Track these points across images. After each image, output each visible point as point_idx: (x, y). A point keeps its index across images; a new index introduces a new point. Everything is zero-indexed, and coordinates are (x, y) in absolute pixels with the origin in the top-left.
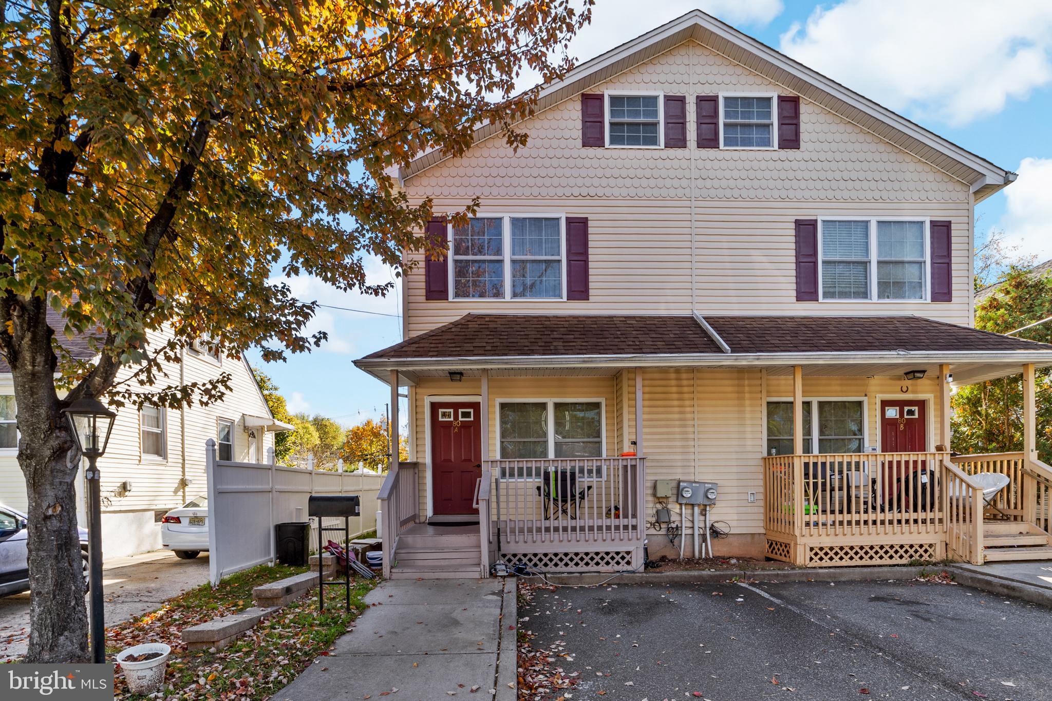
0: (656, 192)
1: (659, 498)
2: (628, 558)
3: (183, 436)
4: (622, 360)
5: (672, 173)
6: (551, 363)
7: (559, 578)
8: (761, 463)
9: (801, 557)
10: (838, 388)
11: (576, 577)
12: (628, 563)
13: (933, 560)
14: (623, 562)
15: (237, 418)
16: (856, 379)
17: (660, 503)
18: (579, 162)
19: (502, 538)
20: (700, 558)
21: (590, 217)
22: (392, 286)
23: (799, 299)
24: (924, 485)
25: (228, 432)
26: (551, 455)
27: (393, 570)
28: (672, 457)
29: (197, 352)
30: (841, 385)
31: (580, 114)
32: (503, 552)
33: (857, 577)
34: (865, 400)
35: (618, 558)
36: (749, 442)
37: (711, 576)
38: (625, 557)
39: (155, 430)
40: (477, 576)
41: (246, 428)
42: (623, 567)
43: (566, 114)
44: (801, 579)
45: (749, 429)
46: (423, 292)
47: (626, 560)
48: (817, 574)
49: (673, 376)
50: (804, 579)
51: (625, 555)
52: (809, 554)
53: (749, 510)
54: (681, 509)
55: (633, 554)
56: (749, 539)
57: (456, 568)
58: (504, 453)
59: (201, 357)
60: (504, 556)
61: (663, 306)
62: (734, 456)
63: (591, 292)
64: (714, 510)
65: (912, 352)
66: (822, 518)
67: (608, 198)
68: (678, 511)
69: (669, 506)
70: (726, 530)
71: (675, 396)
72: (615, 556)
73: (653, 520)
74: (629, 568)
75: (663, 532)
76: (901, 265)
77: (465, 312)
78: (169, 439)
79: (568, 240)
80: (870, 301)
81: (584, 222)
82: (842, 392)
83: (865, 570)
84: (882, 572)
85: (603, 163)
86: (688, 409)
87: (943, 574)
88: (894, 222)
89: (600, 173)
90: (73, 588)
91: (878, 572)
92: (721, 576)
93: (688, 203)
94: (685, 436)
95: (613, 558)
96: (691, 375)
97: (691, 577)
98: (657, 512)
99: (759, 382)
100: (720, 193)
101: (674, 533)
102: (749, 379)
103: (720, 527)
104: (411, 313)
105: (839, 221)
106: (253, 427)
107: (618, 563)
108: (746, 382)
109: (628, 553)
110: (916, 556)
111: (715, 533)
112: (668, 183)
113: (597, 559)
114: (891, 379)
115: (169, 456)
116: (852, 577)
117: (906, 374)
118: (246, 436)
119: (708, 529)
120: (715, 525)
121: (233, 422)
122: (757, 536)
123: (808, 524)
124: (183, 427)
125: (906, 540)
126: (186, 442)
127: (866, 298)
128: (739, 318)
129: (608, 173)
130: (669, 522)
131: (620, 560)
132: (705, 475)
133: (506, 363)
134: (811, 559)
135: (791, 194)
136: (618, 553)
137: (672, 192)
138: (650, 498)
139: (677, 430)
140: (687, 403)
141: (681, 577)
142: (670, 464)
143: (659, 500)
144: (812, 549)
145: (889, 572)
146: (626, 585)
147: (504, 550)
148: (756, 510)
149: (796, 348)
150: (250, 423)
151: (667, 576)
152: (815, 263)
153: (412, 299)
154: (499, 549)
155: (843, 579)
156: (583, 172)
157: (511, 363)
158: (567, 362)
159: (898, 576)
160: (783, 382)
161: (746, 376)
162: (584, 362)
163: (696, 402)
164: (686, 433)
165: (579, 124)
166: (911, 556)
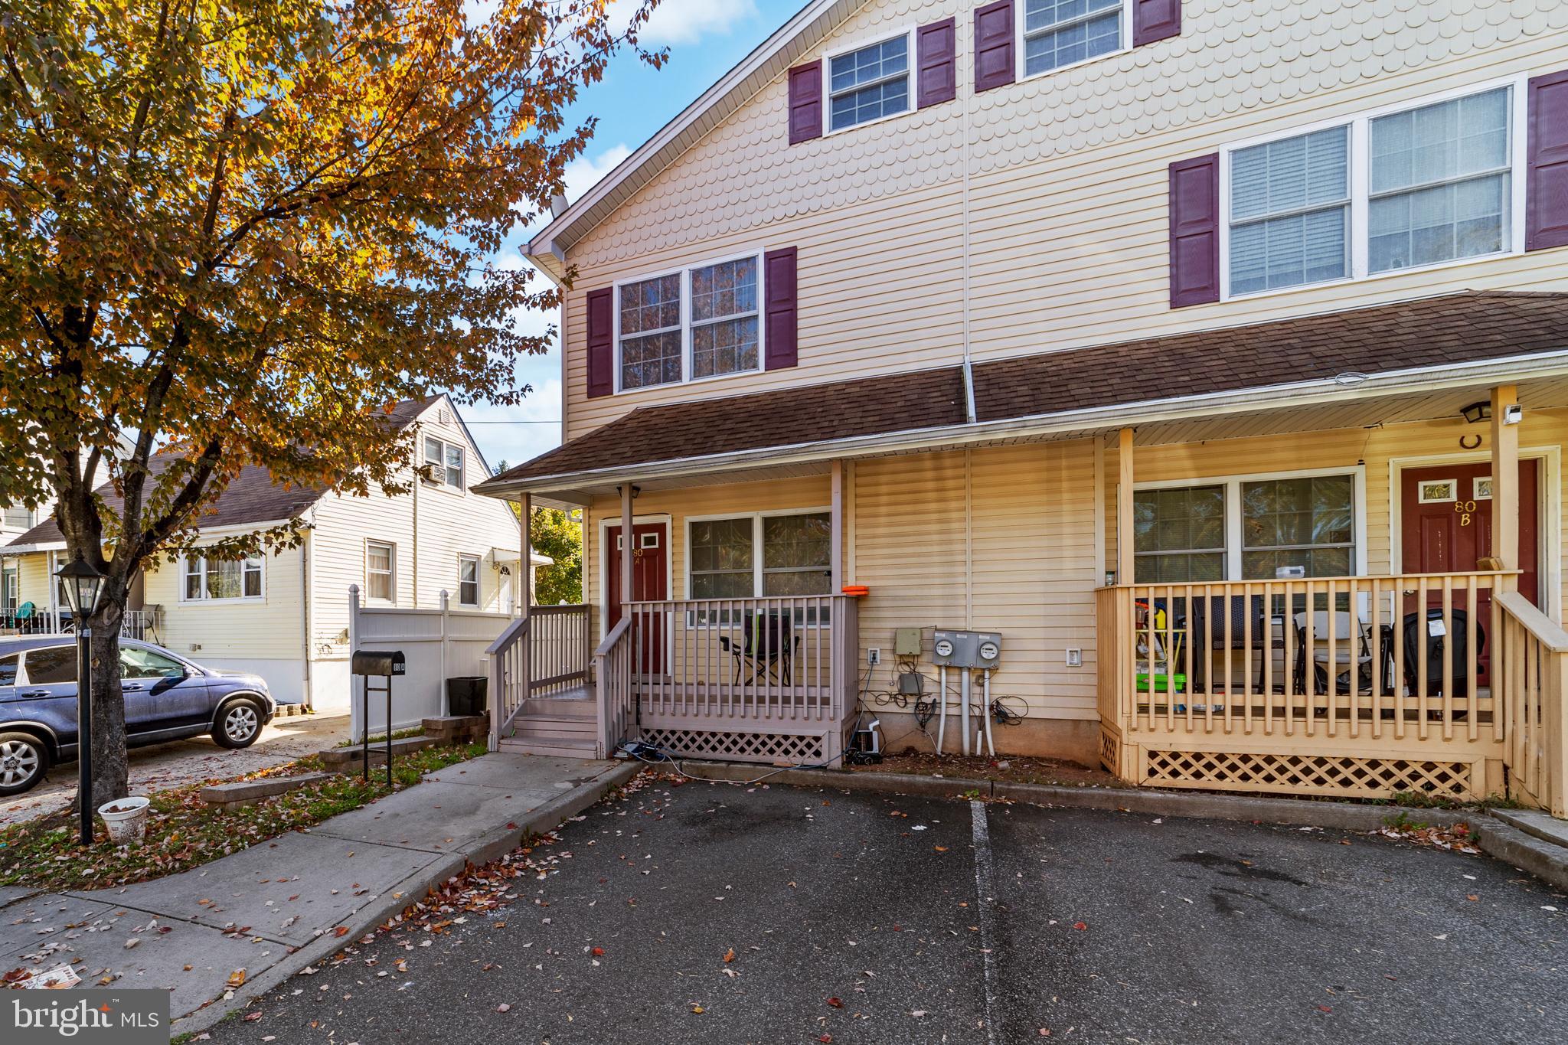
0: (903, 183)
1: (901, 656)
2: (816, 746)
3: (415, 577)
4: (793, 452)
5: (930, 147)
6: (696, 467)
7: (698, 768)
8: (1093, 598)
9: (1132, 766)
10: (1291, 455)
11: (722, 768)
12: (818, 754)
13: (1464, 796)
14: (809, 752)
15: (484, 553)
16: (1337, 434)
17: (906, 663)
18: (785, 169)
19: (643, 708)
20: (973, 756)
21: (799, 244)
22: (530, 390)
23: (1175, 303)
24: (1436, 644)
25: (474, 570)
26: (758, 592)
27: (502, 741)
28: (926, 592)
29: (435, 483)
30: (1298, 448)
31: (786, 100)
32: (645, 725)
33: (1230, 814)
34: (1360, 472)
35: (801, 745)
36: (1069, 564)
37: (929, 786)
38: (811, 744)
39: (385, 572)
40: (591, 755)
41: (495, 564)
42: (810, 760)
43: (765, 107)
44: (1104, 806)
45: (1068, 541)
46: (584, 389)
47: (813, 750)
48: (1138, 800)
49: (928, 464)
50: (1111, 807)
51: (813, 742)
52: (1145, 763)
53: (1069, 679)
54: (940, 674)
55: (824, 741)
56: (1069, 728)
57: (568, 743)
58: (697, 591)
59: (439, 487)
60: (647, 731)
61: (911, 357)
62: (1040, 588)
63: (801, 353)
64: (997, 678)
65: (1372, 376)
66: (1191, 700)
67: (828, 211)
68: (936, 677)
69: (920, 669)
70: (1020, 712)
71: (932, 495)
72: (797, 741)
73: (895, 690)
74: (816, 761)
75: (910, 709)
76: (1437, 193)
77: (631, 408)
78: (398, 581)
79: (768, 285)
80: (1349, 281)
81: (791, 254)
82: (1299, 460)
83: (1250, 802)
84: (1292, 810)
85: (820, 161)
86: (954, 515)
87: (1458, 829)
88: (1420, 110)
89: (814, 176)
90: (108, 737)
91: (1284, 810)
92: (948, 786)
93: (957, 187)
94: (949, 558)
95: (764, 744)
96: (960, 461)
97: (896, 783)
98: (901, 677)
99: (1090, 460)
100: (1017, 155)
101: (926, 712)
102: (1068, 457)
103: (1014, 707)
104: (572, 417)
105: (1272, 143)
106: (505, 562)
107: (802, 753)
108: (1064, 462)
109: (817, 739)
110: (1416, 786)
111: (1000, 715)
112: (924, 163)
113: (771, 744)
114: (1430, 424)
115: (398, 599)
116: (1216, 812)
117: (1465, 410)
118: (496, 572)
119: (987, 709)
120: (1003, 702)
121: (479, 558)
122: (1083, 726)
123: (1143, 709)
124: (415, 567)
125: (1387, 750)
126: (418, 583)
127: (1342, 275)
128: (1042, 356)
129: (827, 173)
130: (920, 695)
131: (805, 749)
132: (984, 622)
133: (637, 473)
134: (1152, 772)
135: (1161, 120)
136: (801, 738)
137: (930, 177)
138: (889, 657)
139: (936, 549)
140: (953, 505)
141: (880, 782)
142: (924, 603)
143: (905, 659)
144: (1153, 755)
145: (1306, 810)
146: (790, 786)
147: (645, 724)
148: (1082, 679)
149: (1116, 398)
150: (501, 557)
151: (857, 780)
152: (1213, 235)
153: (573, 399)
154: (638, 722)
155: (1196, 814)
156: (790, 183)
157: (641, 473)
158: (715, 464)
159: (1333, 821)
160: (1161, 455)
161: (1064, 451)
162: (739, 461)
163: (967, 503)
164: (951, 553)
165: (785, 115)
166: (1401, 785)
